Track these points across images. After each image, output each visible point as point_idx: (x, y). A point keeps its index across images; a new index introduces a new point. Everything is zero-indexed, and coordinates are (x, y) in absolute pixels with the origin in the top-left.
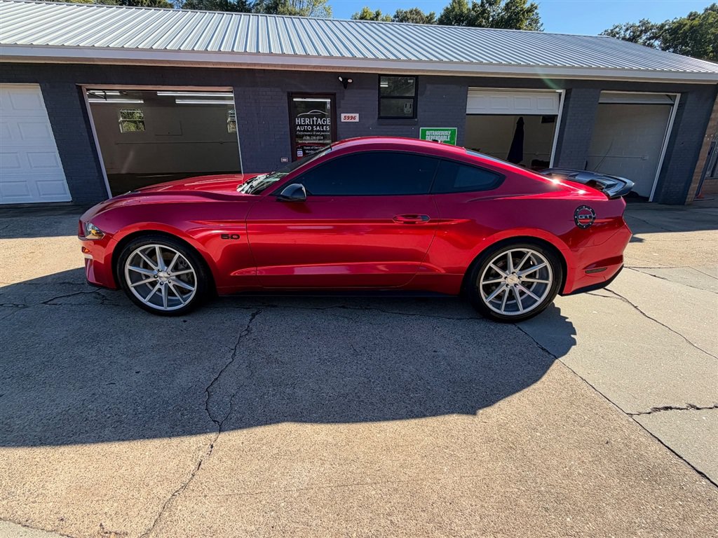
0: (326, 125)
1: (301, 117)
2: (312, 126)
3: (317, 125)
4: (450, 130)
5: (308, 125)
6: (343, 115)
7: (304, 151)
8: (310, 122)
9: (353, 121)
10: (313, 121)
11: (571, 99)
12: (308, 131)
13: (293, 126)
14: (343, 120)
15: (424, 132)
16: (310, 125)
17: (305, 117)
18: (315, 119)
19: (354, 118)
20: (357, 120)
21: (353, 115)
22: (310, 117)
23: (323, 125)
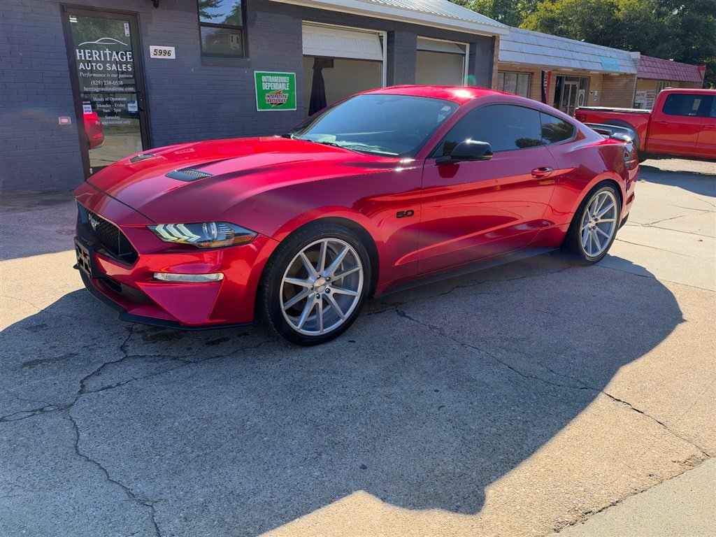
0: (127, 63)
1: (85, 47)
2: (104, 63)
3: (111, 63)
4: (288, 75)
5: (97, 62)
6: (152, 48)
7: (93, 104)
8: (100, 56)
9: (167, 57)
10: (105, 55)
11: (395, 43)
12: (97, 72)
13: (73, 64)
14: (152, 56)
15: (259, 76)
16: (101, 62)
17: (90, 47)
18: (107, 51)
19: (169, 54)
20: (173, 56)
21: (167, 48)
22: (98, 48)
23: (121, 63)
